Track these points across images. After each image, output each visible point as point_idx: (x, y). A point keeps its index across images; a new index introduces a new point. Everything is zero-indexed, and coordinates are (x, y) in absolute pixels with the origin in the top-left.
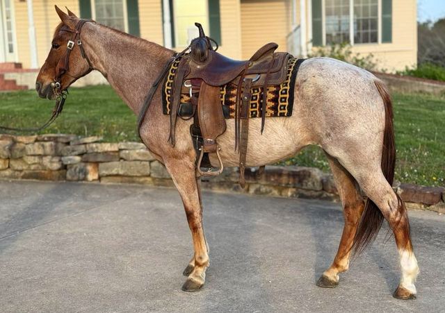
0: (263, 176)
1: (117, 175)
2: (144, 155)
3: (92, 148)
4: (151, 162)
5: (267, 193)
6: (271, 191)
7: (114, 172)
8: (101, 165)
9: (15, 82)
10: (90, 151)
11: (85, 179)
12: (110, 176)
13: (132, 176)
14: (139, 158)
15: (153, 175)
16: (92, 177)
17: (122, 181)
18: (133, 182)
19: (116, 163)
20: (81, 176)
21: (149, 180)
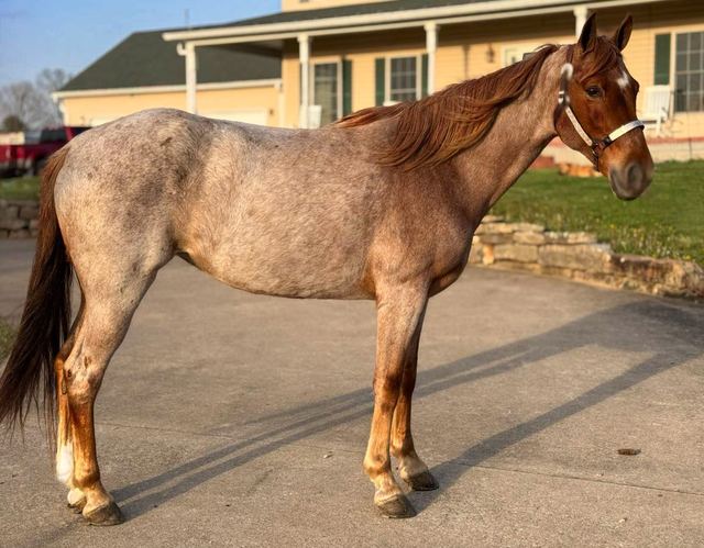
0: (631, 268)
1: (509, 260)
2: (532, 238)
3: (489, 229)
4: (539, 246)
5: (634, 288)
6: (638, 286)
7: (506, 256)
8: (497, 248)
9: (551, 159)
10: (487, 231)
11: (481, 262)
12: (502, 260)
13: (522, 262)
14: (529, 241)
15: (540, 261)
16: (488, 260)
17: (514, 267)
18: (522, 268)
19: (509, 246)
20: (479, 258)
21: (537, 267)
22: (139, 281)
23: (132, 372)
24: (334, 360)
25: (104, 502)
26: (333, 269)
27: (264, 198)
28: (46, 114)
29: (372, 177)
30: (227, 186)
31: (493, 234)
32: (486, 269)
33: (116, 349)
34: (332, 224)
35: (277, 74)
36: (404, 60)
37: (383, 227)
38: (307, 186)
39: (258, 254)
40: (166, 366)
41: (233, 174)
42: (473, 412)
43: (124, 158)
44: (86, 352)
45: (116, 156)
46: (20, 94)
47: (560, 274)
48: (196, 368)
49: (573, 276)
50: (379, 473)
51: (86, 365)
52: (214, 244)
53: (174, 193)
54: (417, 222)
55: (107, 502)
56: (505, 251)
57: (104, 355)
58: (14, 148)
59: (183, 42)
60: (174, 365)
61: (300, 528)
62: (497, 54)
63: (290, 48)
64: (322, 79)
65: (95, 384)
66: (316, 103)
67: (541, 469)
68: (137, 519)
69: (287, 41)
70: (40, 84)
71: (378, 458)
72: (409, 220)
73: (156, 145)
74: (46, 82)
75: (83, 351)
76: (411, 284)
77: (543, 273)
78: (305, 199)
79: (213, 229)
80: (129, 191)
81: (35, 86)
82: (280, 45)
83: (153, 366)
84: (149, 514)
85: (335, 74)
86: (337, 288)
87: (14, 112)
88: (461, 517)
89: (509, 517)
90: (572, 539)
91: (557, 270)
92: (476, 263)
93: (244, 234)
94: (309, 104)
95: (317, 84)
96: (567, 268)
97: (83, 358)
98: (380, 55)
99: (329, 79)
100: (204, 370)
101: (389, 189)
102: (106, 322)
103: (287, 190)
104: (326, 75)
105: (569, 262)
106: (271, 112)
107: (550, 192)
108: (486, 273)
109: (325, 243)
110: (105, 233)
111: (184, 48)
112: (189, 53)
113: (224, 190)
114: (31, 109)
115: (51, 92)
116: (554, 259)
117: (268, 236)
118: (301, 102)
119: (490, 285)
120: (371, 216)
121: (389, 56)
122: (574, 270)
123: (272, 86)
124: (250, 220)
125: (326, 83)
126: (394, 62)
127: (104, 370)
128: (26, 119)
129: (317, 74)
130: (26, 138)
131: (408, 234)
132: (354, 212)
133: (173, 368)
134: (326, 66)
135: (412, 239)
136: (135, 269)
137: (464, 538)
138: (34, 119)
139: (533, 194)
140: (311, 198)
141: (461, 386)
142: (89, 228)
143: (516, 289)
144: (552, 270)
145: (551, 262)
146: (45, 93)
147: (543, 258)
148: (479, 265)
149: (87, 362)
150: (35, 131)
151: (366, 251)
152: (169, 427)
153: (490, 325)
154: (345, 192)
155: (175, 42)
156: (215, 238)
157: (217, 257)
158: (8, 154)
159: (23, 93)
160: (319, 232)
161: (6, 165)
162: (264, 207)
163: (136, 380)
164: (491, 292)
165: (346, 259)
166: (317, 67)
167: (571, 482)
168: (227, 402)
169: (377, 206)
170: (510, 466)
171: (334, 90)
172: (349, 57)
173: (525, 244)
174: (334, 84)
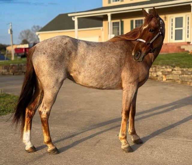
1: (171, 79)
2: (178, 73)
3: (165, 70)
4: (180, 75)
7: (170, 78)
8: (167, 76)
9: (184, 49)
10: (164, 71)
11: (162, 80)
12: (169, 79)
13: (175, 80)
14: (176, 74)
15: (180, 80)
16: (164, 79)
17: (172, 82)
18: (175, 82)
19: (171, 75)
20: (162, 79)
21: (179, 81)
22: (59, 84)
23: (60, 112)
24: (119, 109)
25: (53, 148)
26: (112, 80)
27: (93, 60)
28: (34, 39)
29: (121, 53)
30: (83, 56)
31: (166, 72)
32: (164, 82)
33: (53, 104)
34: (112, 67)
35: (101, 26)
36: (139, 20)
37: (125, 67)
38: (104, 56)
39: (92, 76)
40: (70, 110)
41: (84, 53)
42: (160, 123)
43: (54, 48)
44: (45, 105)
45: (52, 48)
46: (27, 33)
47: (186, 83)
48: (78, 111)
49: (190, 84)
50: (123, 139)
51: (45, 109)
52: (80, 73)
53: (68, 58)
54: (134, 66)
55: (54, 148)
56: (169, 77)
57: (50, 106)
58: (25, 49)
59: (74, 16)
60: (72, 110)
61: (109, 155)
62: (167, 18)
63: (105, 18)
64: (115, 27)
65: (48, 114)
66: (113, 34)
67: (180, 139)
68: (63, 153)
69: (104, 15)
70: (32, 30)
71: (123, 135)
72: (132, 65)
73: (63, 45)
74: (34, 29)
75: (44, 105)
76: (133, 84)
77: (181, 83)
78: (104, 60)
79: (79, 69)
80: (56, 58)
81: (31, 31)
82: (102, 17)
83: (66, 110)
84: (66, 151)
85: (118, 25)
86: (113, 86)
87: (25, 38)
88: (156, 153)
89: (170, 152)
90: (189, 159)
91: (185, 82)
92: (161, 80)
93: (88, 70)
94: (111, 34)
95: (113, 28)
96: (188, 81)
97: (44, 107)
98: (132, 19)
99: (117, 27)
100: (81, 111)
101: (126, 57)
102: (50, 97)
103: (99, 57)
104: (116, 25)
105: (189, 80)
106: (100, 37)
107: (183, 59)
108: (163, 83)
109: (110, 72)
110: (49, 70)
111: (74, 18)
112: (75, 20)
113: (82, 58)
114: (30, 37)
115: (35, 32)
116: (184, 79)
117: (95, 71)
118: (109, 33)
119: (165, 87)
120: (122, 64)
121: (134, 19)
122: (190, 82)
123: (100, 29)
124: (90, 66)
125: (116, 28)
126: (136, 21)
127: (50, 110)
128: (28, 40)
129: (113, 25)
130: (29, 46)
131: (131, 69)
132: (117, 63)
133: (72, 111)
134: (116, 23)
135: (132, 71)
136: (57, 81)
137: (157, 158)
138: (31, 40)
139: (178, 60)
140: (106, 59)
141: (156, 116)
142: (44, 69)
143: (173, 88)
144: (184, 82)
145: (183, 80)
146: (34, 32)
147: (181, 79)
148: (162, 81)
149: (45, 108)
150: (31, 44)
151: (120, 75)
152: (71, 127)
153: (165, 98)
154: (114, 57)
155: (72, 17)
156: (80, 71)
157: (80, 76)
158: (24, 50)
159: (28, 33)
160: (109, 69)
161: (23, 54)
162: (93, 62)
163: (62, 114)
164: (165, 89)
165: (116, 77)
166: (113, 23)
167: (189, 143)
168: (88, 120)
169: (123, 61)
170: (170, 138)
171: (118, 30)
172: (123, 20)
173: (175, 74)
174: (118, 28)
